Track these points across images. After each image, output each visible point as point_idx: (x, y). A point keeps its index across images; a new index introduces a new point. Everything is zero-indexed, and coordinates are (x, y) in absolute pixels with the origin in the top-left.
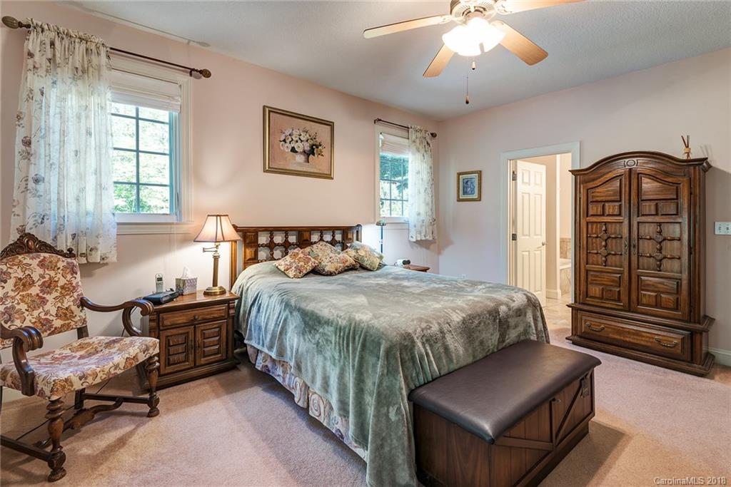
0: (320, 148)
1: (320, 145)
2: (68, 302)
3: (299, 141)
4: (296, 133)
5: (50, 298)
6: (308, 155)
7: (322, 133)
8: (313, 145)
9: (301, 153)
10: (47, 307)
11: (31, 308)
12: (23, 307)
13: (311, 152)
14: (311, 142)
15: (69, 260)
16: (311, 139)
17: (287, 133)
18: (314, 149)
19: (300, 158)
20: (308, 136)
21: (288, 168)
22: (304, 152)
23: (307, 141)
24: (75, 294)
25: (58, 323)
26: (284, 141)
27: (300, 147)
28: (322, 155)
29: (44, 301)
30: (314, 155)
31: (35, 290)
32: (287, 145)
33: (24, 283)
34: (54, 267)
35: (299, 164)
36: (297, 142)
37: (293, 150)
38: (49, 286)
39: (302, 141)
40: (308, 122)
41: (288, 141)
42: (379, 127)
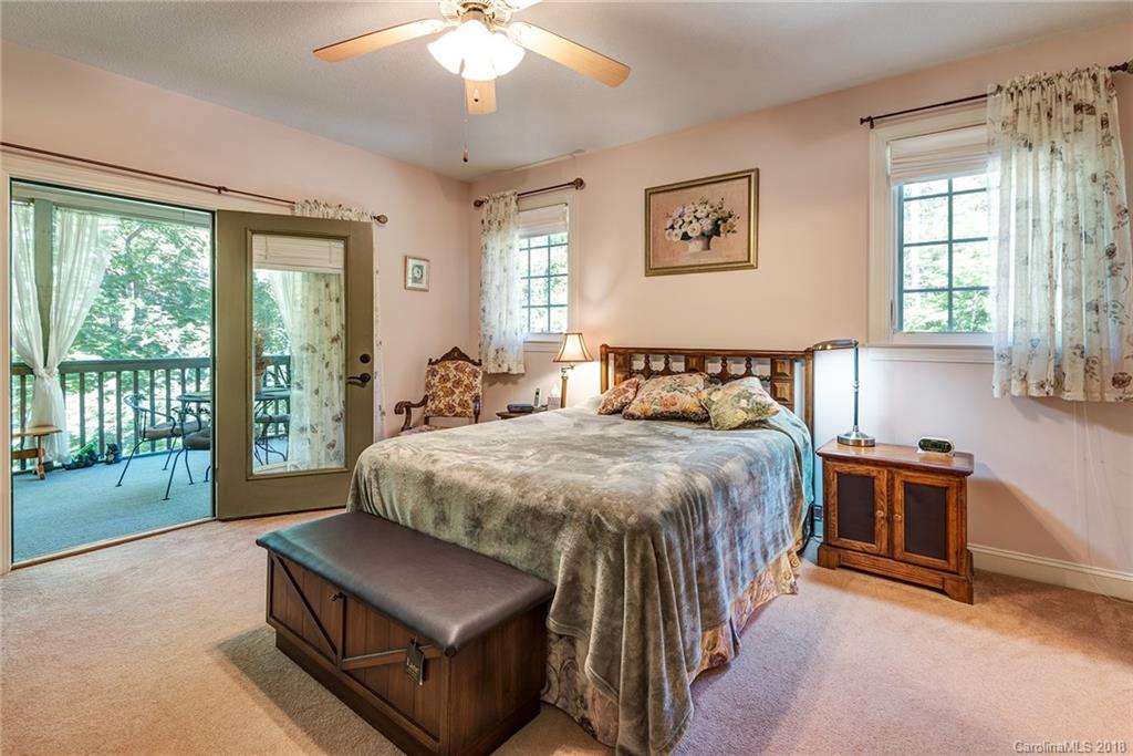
0: (730, 220)
1: (730, 216)
2: (467, 397)
3: (694, 221)
4: (689, 211)
5: (457, 391)
6: (709, 238)
7: (734, 195)
8: (719, 219)
9: (697, 238)
10: (454, 397)
11: (446, 395)
12: (441, 393)
13: (716, 231)
14: (714, 217)
15: (475, 367)
16: (715, 211)
17: (676, 215)
18: (718, 226)
19: (695, 246)
20: (708, 207)
21: (676, 264)
22: (703, 234)
23: (707, 216)
24: (473, 393)
25: (458, 409)
26: (672, 227)
27: (694, 229)
28: (734, 232)
29: (453, 393)
30: (718, 234)
31: (449, 384)
32: (676, 231)
33: (445, 379)
34: (463, 372)
35: (695, 255)
36: (691, 222)
37: (686, 237)
38: (458, 383)
39: (698, 219)
40: (707, 187)
41: (677, 226)
42: (882, 132)
